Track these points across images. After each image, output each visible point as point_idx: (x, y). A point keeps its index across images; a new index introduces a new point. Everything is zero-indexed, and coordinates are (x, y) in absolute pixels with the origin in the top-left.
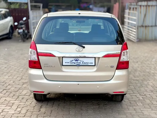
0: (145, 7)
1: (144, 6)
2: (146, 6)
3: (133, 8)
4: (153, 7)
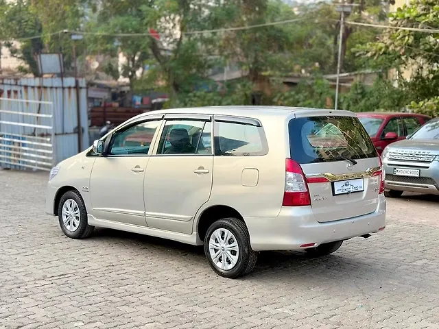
0: (36, 89)
1: (33, 87)
2: (39, 88)
3: (9, 92)
4: (54, 90)
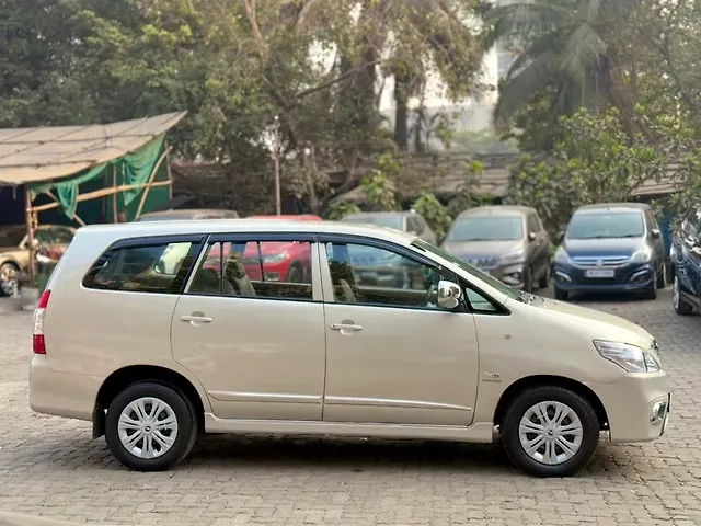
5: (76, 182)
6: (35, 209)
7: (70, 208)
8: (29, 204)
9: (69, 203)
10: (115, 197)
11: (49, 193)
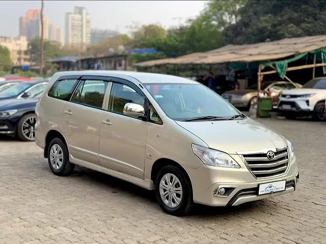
5: (287, 61)
6: (262, 73)
7: (282, 73)
8: (260, 71)
9: (282, 71)
10: (314, 69)
11: (272, 66)
